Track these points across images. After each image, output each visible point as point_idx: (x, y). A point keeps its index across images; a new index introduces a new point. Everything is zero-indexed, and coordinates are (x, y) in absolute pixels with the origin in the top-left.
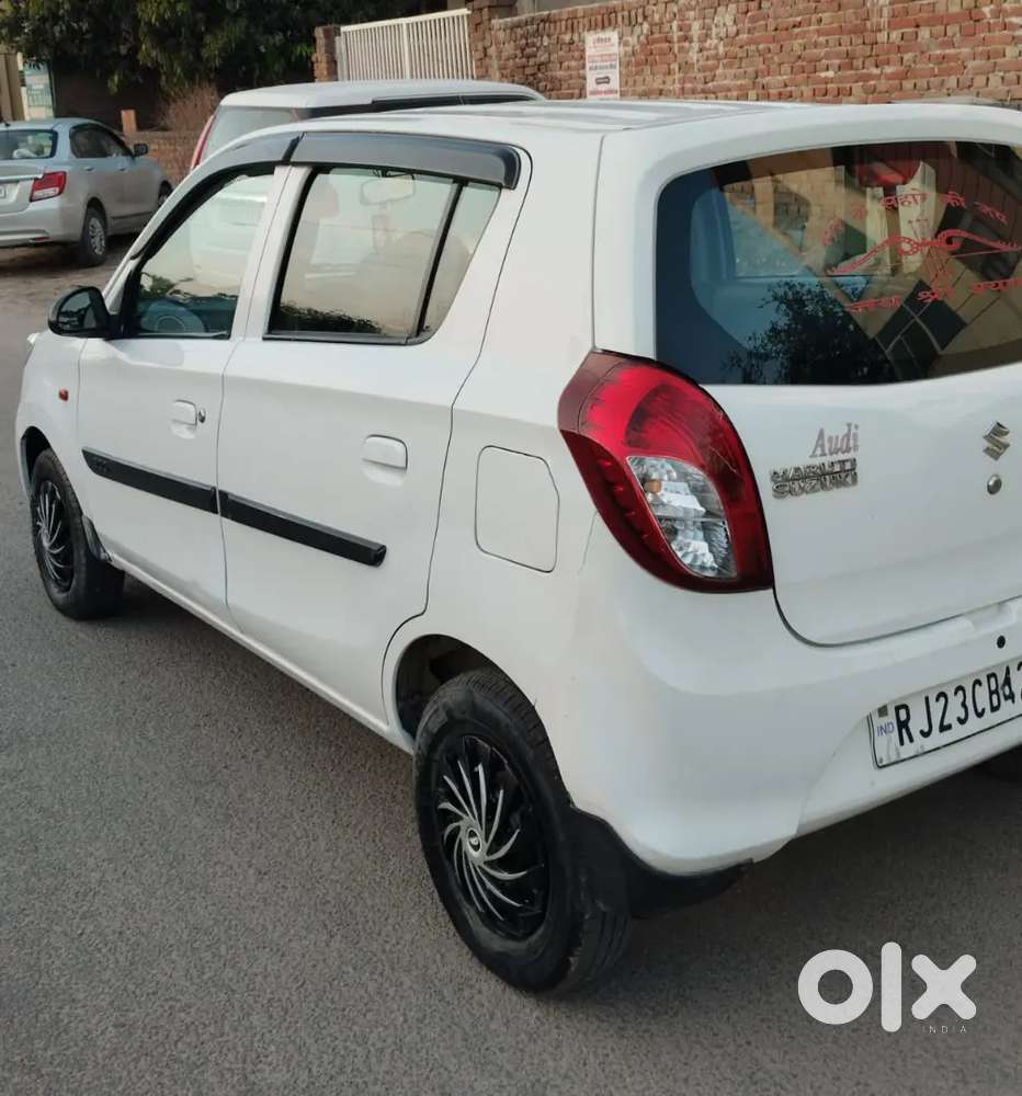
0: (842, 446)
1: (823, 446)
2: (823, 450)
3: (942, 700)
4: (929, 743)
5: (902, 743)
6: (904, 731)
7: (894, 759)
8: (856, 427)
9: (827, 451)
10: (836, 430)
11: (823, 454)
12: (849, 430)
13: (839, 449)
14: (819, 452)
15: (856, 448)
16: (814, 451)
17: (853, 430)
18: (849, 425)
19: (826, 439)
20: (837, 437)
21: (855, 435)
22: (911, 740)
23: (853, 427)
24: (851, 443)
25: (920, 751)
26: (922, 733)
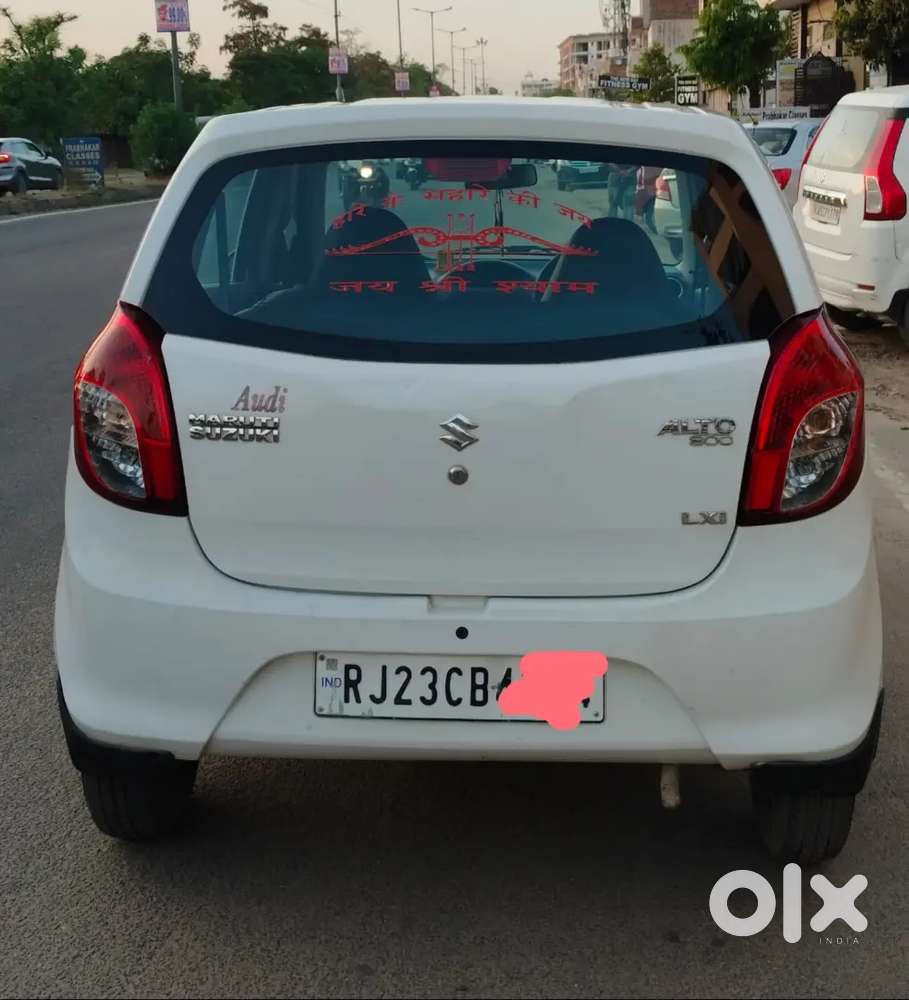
0: (266, 405)
1: (246, 402)
2: (246, 405)
3: (404, 675)
4: (379, 710)
5: (347, 700)
6: (351, 691)
7: (336, 711)
8: (285, 390)
9: (250, 406)
10: (262, 389)
11: (245, 409)
12: (277, 393)
13: (265, 408)
14: (241, 405)
15: (282, 409)
16: (236, 405)
17: (281, 393)
18: (277, 388)
19: (251, 394)
20: (263, 396)
21: (282, 399)
22: (358, 700)
23: (282, 389)
24: (277, 404)
25: (367, 714)
26: (372, 698)
